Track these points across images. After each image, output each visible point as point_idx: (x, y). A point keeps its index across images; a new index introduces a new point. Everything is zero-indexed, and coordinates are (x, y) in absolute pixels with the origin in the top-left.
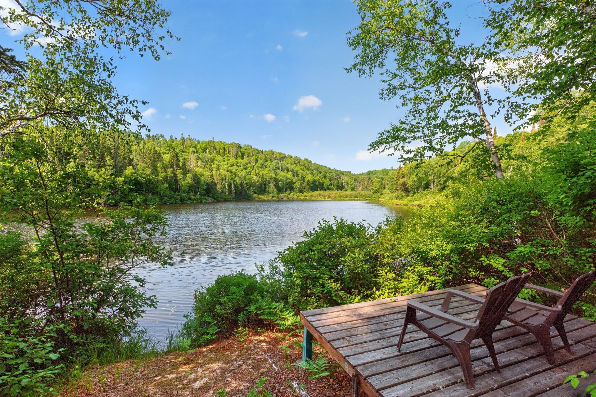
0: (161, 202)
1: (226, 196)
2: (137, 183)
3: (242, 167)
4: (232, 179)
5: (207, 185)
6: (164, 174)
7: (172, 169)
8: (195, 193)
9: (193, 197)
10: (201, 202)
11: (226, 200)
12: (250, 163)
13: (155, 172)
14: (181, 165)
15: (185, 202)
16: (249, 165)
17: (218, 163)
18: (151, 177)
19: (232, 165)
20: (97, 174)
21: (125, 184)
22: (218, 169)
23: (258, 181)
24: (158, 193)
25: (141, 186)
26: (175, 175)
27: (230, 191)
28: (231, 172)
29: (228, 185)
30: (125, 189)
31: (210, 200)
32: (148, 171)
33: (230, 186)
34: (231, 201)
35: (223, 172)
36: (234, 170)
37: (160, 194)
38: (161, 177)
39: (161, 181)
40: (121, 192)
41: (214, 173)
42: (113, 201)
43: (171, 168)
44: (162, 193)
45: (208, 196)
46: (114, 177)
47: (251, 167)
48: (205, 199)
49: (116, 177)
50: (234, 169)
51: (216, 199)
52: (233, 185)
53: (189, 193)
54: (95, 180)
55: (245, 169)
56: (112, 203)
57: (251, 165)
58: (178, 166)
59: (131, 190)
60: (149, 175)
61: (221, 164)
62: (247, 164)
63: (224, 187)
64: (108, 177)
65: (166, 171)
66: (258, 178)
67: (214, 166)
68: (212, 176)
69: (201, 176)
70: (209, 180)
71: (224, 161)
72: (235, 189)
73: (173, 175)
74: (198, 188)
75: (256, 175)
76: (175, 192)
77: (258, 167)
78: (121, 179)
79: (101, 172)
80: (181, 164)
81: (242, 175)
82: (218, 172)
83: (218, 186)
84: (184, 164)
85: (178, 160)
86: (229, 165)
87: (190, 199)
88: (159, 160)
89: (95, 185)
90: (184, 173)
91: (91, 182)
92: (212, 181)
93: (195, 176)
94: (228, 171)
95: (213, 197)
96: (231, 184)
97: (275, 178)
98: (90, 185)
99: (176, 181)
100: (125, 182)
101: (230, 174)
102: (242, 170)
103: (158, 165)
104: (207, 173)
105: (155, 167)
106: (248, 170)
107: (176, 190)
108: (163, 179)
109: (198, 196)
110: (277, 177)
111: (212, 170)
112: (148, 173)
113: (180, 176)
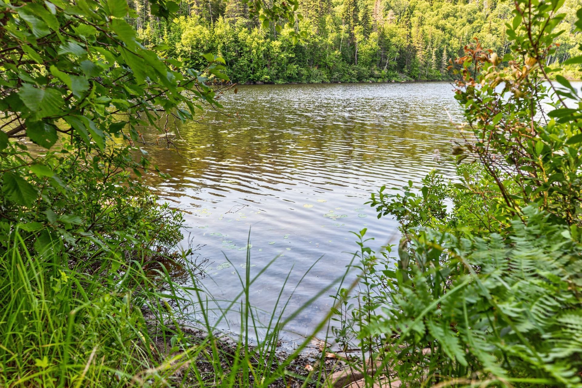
0: (331, 79)
1: (430, 71)
2: (298, 49)
3: (464, 20)
4: (444, 41)
5: (401, 52)
6: (335, 34)
7: (347, 26)
8: (381, 65)
9: (376, 72)
10: (390, 82)
11: (431, 79)
12: (480, 10)
13: (323, 32)
14: (360, 19)
15: (364, 80)
16: (479, 13)
17: (420, 14)
18: (317, 40)
19: (447, 16)
20: (249, 37)
21: (283, 51)
22: (421, 23)
23: (494, 44)
24: (326, 65)
25: (304, 54)
26: (352, 36)
27: (439, 65)
28: (443, 29)
29: (436, 52)
30: (282, 59)
31: (403, 77)
32: (313, 30)
33: (439, 54)
34: (439, 81)
35: (429, 29)
36: (449, 26)
37: (329, 68)
38: (330, 40)
39: (331, 46)
40: (279, 64)
41: (413, 30)
42: (268, 77)
43: (346, 23)
44: (331, 64)
45: (402, 72)
46: (268, 40)
47: (482, 18)
48: (396, 76)
49: (271, 40)
50: (448, 24)
51: (414, 77)
52: (445, 53)
53: (371, 66)
54: (246, 46)
55: (470, 22)
56: (266, 79)
57: (482, 14)
58: (356, 20)
59: (291, 61)
60: (314, 37)
61: (427, 15)
62: (475, 12)
63: (430, 56)
64: (263, 41)
65: (338, 30)
66: (494, 38)
67: (414, 20)
68: (410, 36)
69: (392, 36)
70: (405, 43)
71: (432, 10)
72: (448, 60)
73: (348, 35)
74: (386, 58)
75: (491, 31)
76: (351, 63)
77: (496, 16)
78: (277, 43)
79: (254, 34)
80: (360, 16)
81: (463, 34)
82: (421, 29)
83: (419, 55)
84: (365, 17)
85: (357, 10)
86: (440, 16)
87: (372, 76)
88: (329, 12)
89: (247, 52)
90: (366, 33)
91: (242, 49)
92: (409, 46)
93: (382, 36)
94: (437, 27)
95: (409, 74)
96: (441, 51)
98: (241, 53)
99: (353, 45)
100: (282, 48)
101: (440, 32)
102: (464, 25)
103: (327, 20)
104: (402, 31)
105: (322, 23)
106: (475, 24)
107: (352, 62)
108: (334, 42)
109: (385, 71)
111: (410, 27)
112: (313, 33)
113: (359, 37)
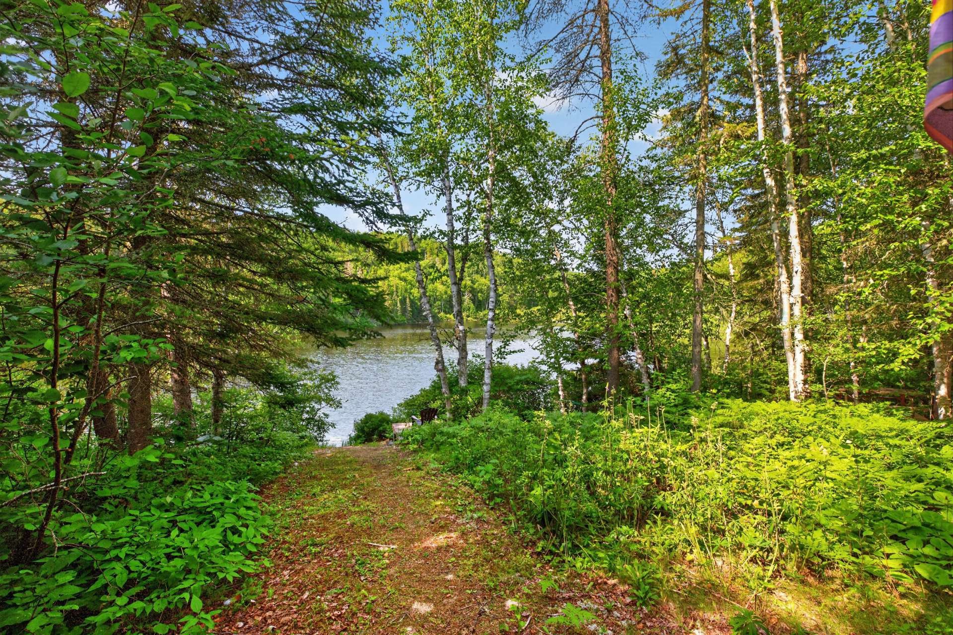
1: (397, 317)
4: (406, 290)
11: (398, 325)
12: (434, 265)
19: (407, 270)
22: (387, 276)
23: (446, 293)
27: (404, 310)
28: (406, 281)
29: (401, 300)
33: (403, 301)
35: (393, 280)
36: (410, 278)
52: (408, 300)
61: (391, 268)
63: (396, 304)
66: (445, 288)
67: (381, 272)
72: (411, 306)
75: (443, 283)
82: (386, 281)
83: (387, 303)
86: (403, 269)
94: (401, 279)
96: (405, 299)
97: (472, 287)
101: (403, 283)
110: (475, 286)
